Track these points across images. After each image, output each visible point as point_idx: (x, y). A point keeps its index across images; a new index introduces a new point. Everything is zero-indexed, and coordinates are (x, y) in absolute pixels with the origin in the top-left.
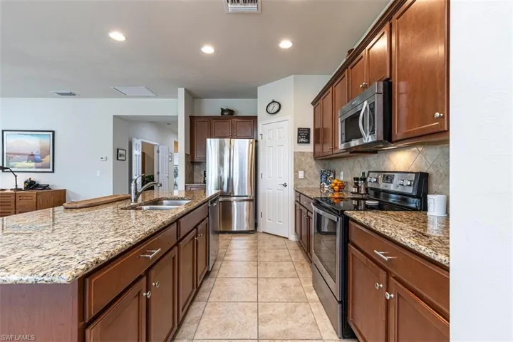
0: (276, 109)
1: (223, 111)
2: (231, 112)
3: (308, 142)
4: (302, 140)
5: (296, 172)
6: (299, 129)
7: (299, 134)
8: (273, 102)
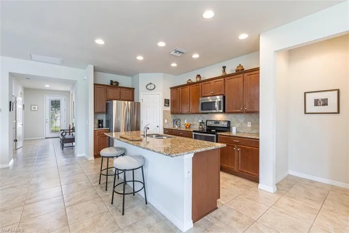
0: (152, 88)
1: (112, 82)
2: (117, 83)
3: (169, 106)
4: (166, 105)
5: (164, 120)
6: (165, 100)
7: (165, 102)
8: (151, 84)
